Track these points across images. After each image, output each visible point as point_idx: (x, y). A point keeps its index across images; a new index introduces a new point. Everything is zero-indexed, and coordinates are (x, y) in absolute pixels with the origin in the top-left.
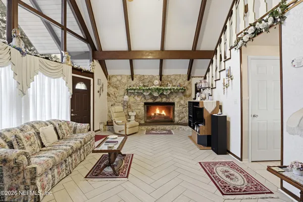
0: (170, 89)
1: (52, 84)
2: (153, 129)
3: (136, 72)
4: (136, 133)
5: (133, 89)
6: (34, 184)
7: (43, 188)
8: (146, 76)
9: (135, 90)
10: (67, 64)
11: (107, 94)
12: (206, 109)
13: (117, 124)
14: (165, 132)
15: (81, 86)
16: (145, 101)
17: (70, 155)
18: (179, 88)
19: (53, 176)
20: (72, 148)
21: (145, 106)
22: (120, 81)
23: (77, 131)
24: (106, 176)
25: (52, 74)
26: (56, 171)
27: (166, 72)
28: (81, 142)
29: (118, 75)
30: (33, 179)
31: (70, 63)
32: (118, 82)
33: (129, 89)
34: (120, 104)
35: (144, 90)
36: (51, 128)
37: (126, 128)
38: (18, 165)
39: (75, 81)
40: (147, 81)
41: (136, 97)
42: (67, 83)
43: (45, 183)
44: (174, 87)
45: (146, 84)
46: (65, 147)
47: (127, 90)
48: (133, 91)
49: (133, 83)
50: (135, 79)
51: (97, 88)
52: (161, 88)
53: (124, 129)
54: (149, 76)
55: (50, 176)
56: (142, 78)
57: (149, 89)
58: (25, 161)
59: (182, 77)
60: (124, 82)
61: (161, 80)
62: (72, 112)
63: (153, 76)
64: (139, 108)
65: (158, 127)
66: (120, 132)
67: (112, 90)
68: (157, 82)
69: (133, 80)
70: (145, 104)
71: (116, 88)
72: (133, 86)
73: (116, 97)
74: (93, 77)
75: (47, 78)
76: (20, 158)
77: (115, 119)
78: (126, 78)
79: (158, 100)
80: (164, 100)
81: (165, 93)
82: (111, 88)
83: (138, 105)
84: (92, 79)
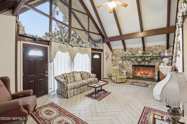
0: (150, 57)
1: (83, 57)
2: (136, 82)
3: (127, 46)
4: (124, 83)
5: (124, 57)
6: (67, 92)
7: (70, 94)
8: (134, 48)
9: (126, 57)
10: (89, 47)
11: (111, 60)
12: (161, 72)
13: (113, 76)
14: (144, 85)
15: (97, 57)
16: (133, 64)
17: (83, 86)
18: (158, 55)
19: (74, 92)
20: (83, 83)
21: (133, 67)
22: (118, 52)
23: (91, 77)
24: (92, 97)
25: (83, 53)
26: (75, 90)
27: (148, 45)
28: (88, 82)
29: (117, 49)
30: (67, 90)
31: (90, 47)
32: (117, 53)
33: (123, 57)
34: (118, 65)
35: (131, 57)
36: (79, 74)
37: (117, 79)
38: (64, 85)
39: (93, 54)
40: (134, 51)
41: (127, 62)
42: (89, 56)
43: (71, 93)
44: (153, 55)
45: (134, 54)
46: (80, 82)
47: (122, 57)
48: (125, 58)
49: (126, 53)
50: (127, 51)
51: (105, 57)
52: (143, 55)
53: (116, 79)
54: (136, 48)
55: (73, 91)
56: (131, 50)
57: (135, 57)
58: (66, 84)
59: (161, 47)
60: (120, 53)
61: (144, 50)
62: (92, 69)
63: (139, 48)
64: (129, 68)
65: (140, 81)
66: (114, 80)
67: (114, 58)
68: (140, 52)
69: (125, 51)
70: (133, 66)
71: (116, 56)
72: (126, 55)
73: (116, 62)
74: (103, 52)
75: (81, 54)
76: (64, 83)
77: (113, 73)
78: (121, 50)
79: (142, 63)
80: (147, 64)
81: (146, 59)
82: (113, 56)
83: (128, 66)
84: (102, 53)
